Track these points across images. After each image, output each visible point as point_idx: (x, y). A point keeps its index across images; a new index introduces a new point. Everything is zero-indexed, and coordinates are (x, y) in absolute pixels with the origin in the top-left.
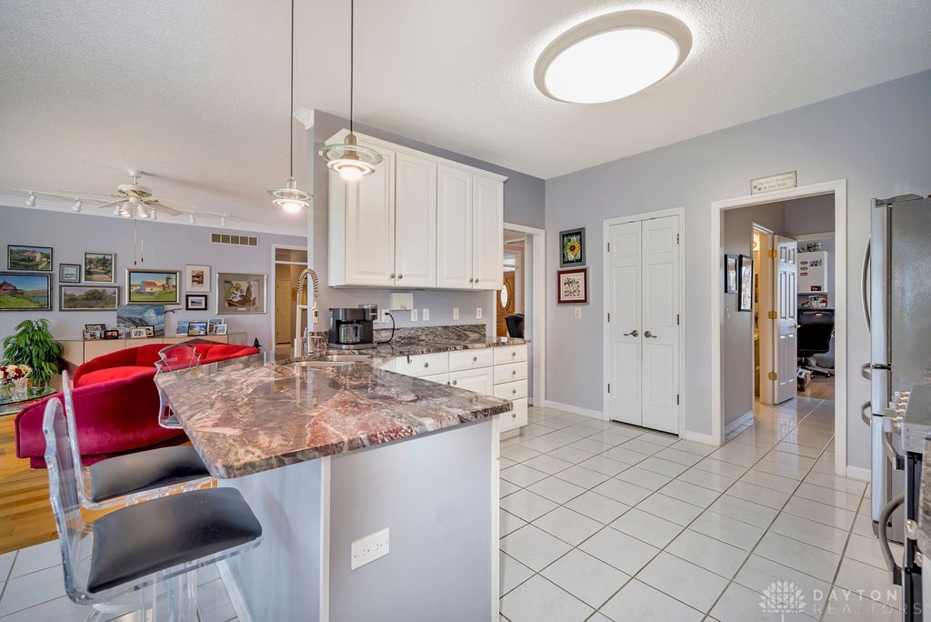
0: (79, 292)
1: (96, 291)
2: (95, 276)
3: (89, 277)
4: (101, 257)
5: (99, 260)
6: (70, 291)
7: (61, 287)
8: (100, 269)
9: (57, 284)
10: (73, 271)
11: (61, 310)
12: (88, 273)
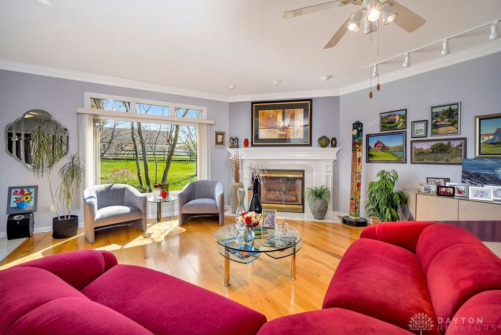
0: (426, 147)
1: (442, 145)
2: (441, 130)
3: (435, 131)
4: (446, 108)
5: (445, 113)
6: (418, 146)
7: (412, 142)
8: (446, 121)
9: (409, 139)
10: (421, 126)
11: (412, 163)
12: (435, 126)
